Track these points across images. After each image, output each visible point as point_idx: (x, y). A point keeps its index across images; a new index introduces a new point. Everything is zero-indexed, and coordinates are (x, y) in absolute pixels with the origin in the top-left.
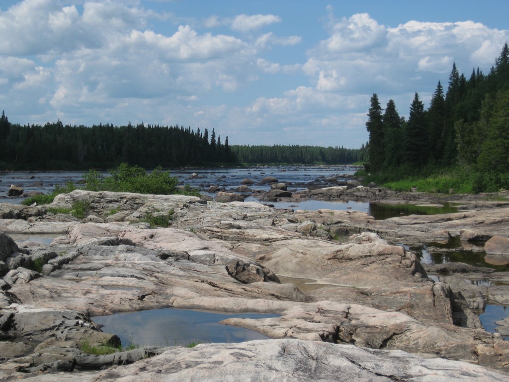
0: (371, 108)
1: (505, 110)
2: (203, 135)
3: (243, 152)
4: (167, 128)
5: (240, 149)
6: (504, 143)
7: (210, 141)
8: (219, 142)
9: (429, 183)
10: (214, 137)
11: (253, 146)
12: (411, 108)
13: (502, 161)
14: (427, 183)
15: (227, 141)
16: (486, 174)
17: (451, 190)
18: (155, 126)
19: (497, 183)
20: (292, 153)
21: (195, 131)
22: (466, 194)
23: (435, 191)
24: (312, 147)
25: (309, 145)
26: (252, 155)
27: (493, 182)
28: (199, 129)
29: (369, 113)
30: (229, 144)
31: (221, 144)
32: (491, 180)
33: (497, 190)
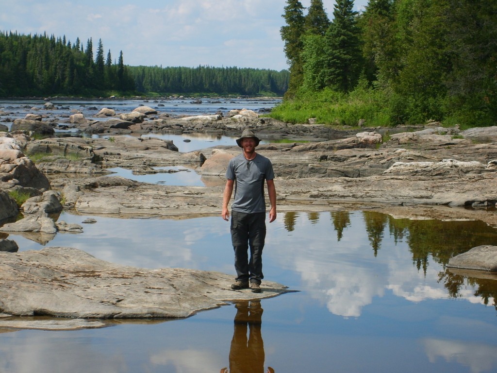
0: (288, 5)
1: (441, 6)
2: (85, 48)
3: (151, 76)
4: (29, 37)
5: (146, 72)
6: (437, 54)
7: (95, 58)
8: (109, 60)
9: (333, 111)
10: (101, 52)
11: (168, 67)
12: (336, 6)
13: (433, 79)
14: (329, 110)
15: (121, 58)
16: (410, 98)
17: (360, 122)
18: (11, 33)
19: (424, 111)
20: (225, 79)
21: (73, 43)
22: (379, 127)
23: (338, 123)
24: (258, 70)
25: (253, 68)
26: (164, 81)
27: (419, 109)
28: (78, 40)
29: (285, 14)
30: (124, 63)
31: (113, 63)
32: (416, 106)
33: (424, 121)
